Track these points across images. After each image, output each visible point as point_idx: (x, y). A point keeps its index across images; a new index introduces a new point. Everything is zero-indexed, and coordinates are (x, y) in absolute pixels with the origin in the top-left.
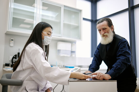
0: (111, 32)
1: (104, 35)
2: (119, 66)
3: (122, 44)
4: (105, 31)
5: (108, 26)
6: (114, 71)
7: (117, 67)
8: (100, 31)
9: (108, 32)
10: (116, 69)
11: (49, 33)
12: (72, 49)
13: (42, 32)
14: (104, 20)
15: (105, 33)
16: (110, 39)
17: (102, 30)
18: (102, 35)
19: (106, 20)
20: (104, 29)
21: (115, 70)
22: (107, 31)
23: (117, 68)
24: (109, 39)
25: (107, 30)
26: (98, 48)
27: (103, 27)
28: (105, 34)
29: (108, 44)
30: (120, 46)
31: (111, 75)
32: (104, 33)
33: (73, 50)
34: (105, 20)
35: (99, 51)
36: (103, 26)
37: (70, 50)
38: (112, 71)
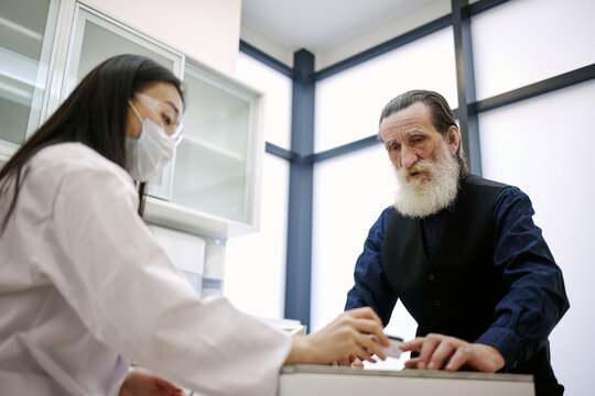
0: (448, 155)
1: (413, 171)
2: (534, 309)
3: (519, 211)
4: (420, 152)
5: (433, 128)
6: (516, 332)
7: (525, 310)
8: (396, 148)
9: (433, 157)
10: (522, 319)
11: (171, 115)
12: (205, 270)
13: (133, 97)
14: (416, 100)
15: (420, 158)
16: (444, 190)
17: (404, 147)
18: (403, 171)
19: (422, 100)
20: (416, 140)
21: (517, 323)
22: (430, 151)
23: (527, 315)
24: (437, 189)
25: (429, 144)
26: (376, 238)
27: (412, 130)
28: (419, 167)
29: (431, 215)
30: (510, 217)
31: (503, 351)
32: (416, 158)
33: (211, 275)
34: (420, 96)
35: (378, 257)
36: (410, 123)
37: (200, 271)
38: (503, 330)
